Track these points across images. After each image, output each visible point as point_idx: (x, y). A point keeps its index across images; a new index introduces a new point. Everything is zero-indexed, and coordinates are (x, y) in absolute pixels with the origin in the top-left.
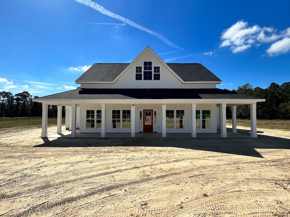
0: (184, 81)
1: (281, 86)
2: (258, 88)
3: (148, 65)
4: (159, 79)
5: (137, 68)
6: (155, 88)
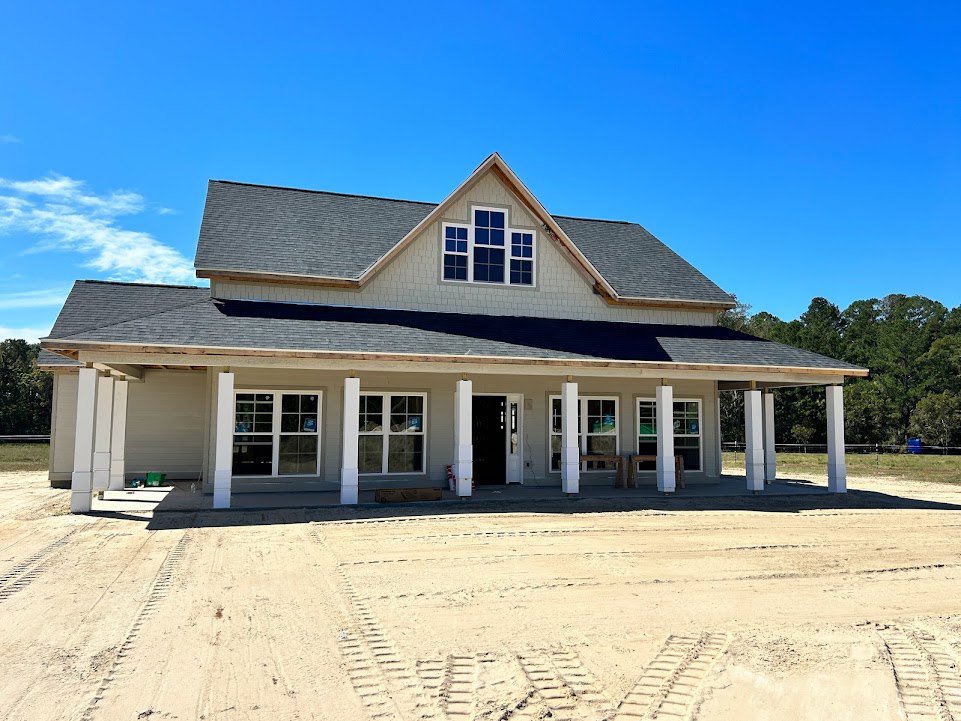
0: (619, 293)
1: (848, 313)
2: (763, 315)
3: (491, 224)
4: (528, 280)
5: (450, 231)
6: (516, 315)
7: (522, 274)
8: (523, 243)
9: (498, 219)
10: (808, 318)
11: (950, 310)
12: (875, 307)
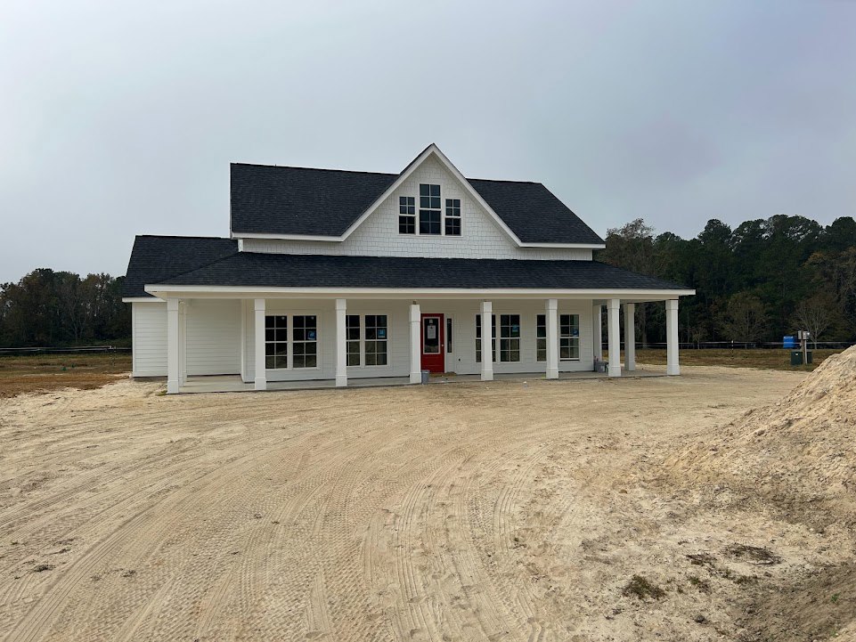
0: (523, 241)
1: (737, 231)
2: (667, 234)
3: (431, 192)
4: (457, 232)
5: (402, 200)
6: (450, 257)
7: (454, 228)
8: (454, 205)
9: (436, 189)
10: (704, 236)
11: (824, 227)
12: (762, 226)
